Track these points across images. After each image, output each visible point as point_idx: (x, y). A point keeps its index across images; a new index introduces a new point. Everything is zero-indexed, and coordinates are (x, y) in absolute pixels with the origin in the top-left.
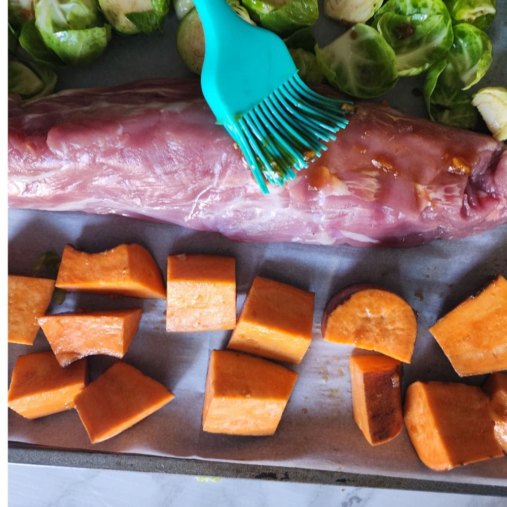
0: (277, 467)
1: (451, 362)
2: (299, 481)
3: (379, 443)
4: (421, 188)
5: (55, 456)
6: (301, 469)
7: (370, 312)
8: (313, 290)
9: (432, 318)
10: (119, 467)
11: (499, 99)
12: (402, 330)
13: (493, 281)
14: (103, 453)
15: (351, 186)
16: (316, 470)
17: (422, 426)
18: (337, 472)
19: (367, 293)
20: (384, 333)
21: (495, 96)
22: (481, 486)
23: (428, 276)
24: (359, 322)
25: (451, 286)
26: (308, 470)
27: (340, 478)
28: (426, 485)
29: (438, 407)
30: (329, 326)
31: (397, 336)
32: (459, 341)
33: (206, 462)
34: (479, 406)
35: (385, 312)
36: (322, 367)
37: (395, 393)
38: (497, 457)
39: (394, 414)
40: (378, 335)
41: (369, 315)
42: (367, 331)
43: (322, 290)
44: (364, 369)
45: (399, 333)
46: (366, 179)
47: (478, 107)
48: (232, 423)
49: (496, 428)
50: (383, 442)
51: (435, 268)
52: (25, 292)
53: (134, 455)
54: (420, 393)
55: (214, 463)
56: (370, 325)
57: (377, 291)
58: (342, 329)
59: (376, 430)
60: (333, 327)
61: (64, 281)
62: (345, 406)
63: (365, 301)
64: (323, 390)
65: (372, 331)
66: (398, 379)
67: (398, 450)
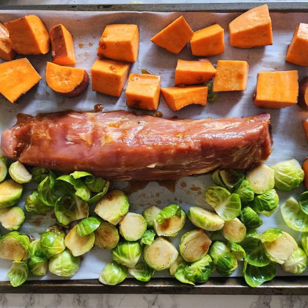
0: (103, 11)
1: (31, 64)
2: (93, 5)
3: (58, 25)
4: (49, 138)
5: (203, 8)
6: (92, 11)
7: (66, 83)
8: (94, 92)
9: (42, 84)
10: (173, 5)
11: (21, 177)
12: (52, 76)
13: (15, 101)
14: (181, 11)
15: (78, 137)
16: (86, 11)
17: (40, 34)
18: (76, 11)
19: (68, 91)
20: (59, 74)
21: (23, 178)
22: (12, 9)
23: (45, 102)
24: (70, 78)
25: (34, 99)
26: (89, 10)
27: (75, 8)
28: (37, 8)
29: (34, 44)
30: (83, 76)
31: (54, 73)
32: (28, 73)
33: (135, 11)
34: (17, 45)
35: (60, 83)
36: (88, 58)
37: (54, 48)
38: (7, 23)
39: (53, 39)
40: (62, 73)
41: (66, 81)
42: (66, 74)
43: (91, 93)
44: (68, 58)
45: (53, 75)
46: (72, 140)
47: (29, 174)
48: (124, 29)
49: (9, 36)
50: (56, 26)
51: (42, 106)
52: (225, 84)
53: (167, 11)
54: (43, 49)
55: (131, 11)
56: (65, 77)
57: (63, 92)
58: (77, 75)
59: (60, 31)
60: (81, 75)
61: (204, 90)
62: (77, 41)
63: (68, 88)
64: (86, 47)
65: (64, 74)
66: (53, 55)
67: (51, 22)
